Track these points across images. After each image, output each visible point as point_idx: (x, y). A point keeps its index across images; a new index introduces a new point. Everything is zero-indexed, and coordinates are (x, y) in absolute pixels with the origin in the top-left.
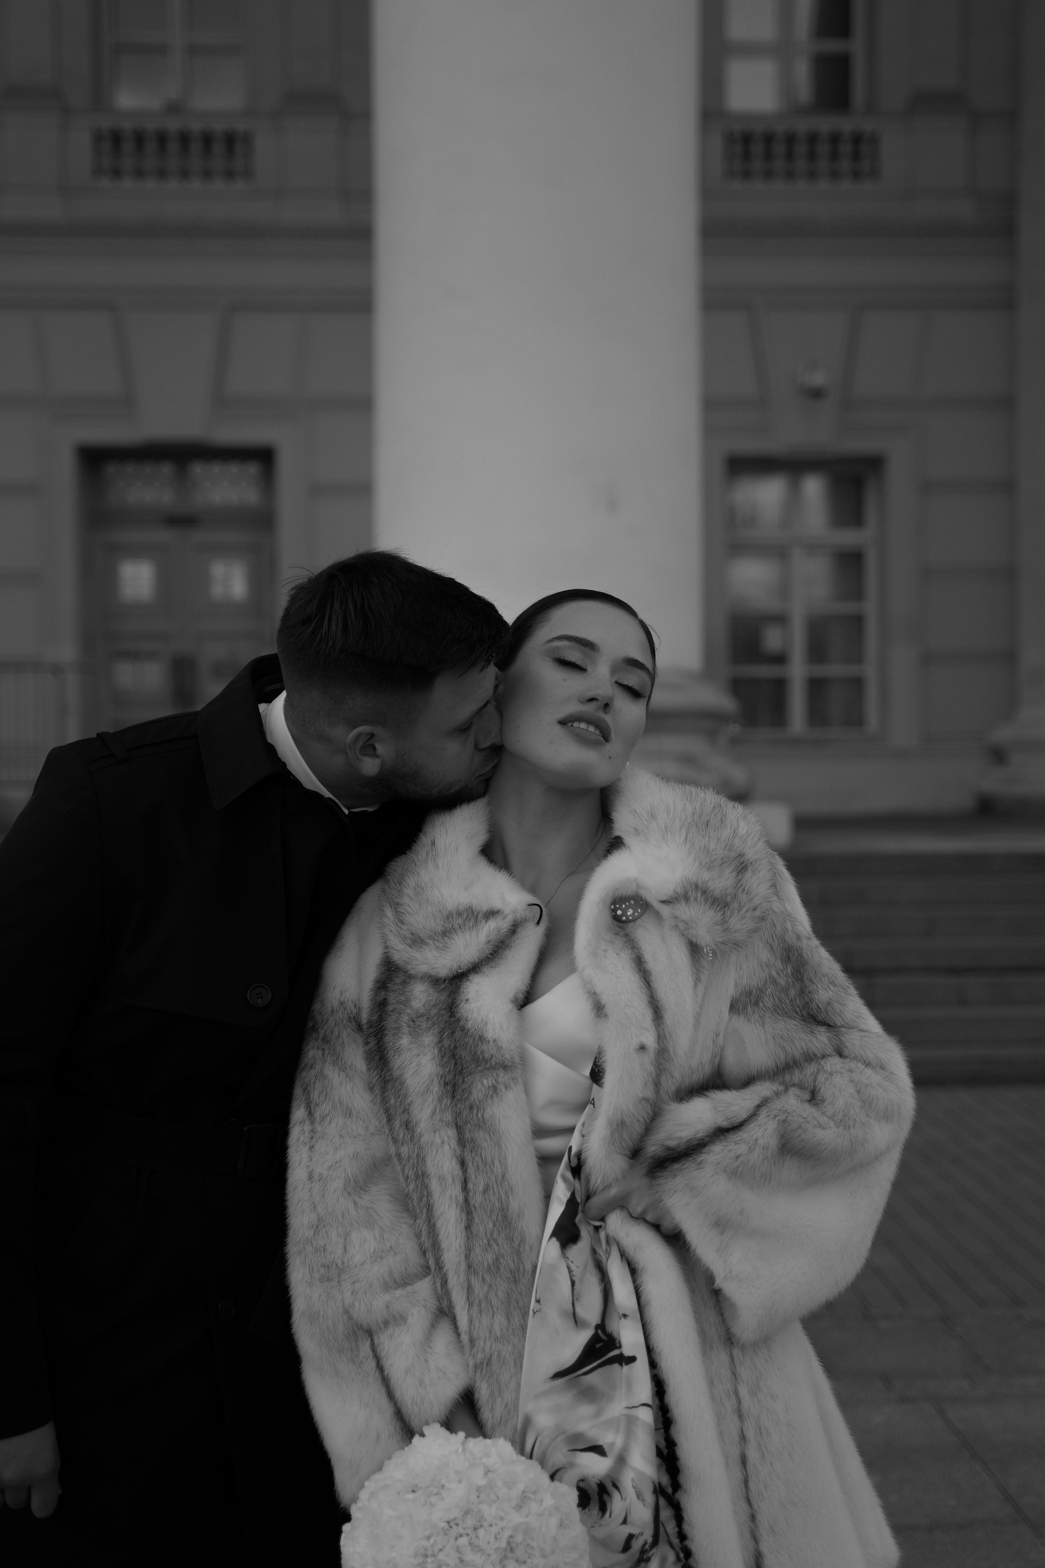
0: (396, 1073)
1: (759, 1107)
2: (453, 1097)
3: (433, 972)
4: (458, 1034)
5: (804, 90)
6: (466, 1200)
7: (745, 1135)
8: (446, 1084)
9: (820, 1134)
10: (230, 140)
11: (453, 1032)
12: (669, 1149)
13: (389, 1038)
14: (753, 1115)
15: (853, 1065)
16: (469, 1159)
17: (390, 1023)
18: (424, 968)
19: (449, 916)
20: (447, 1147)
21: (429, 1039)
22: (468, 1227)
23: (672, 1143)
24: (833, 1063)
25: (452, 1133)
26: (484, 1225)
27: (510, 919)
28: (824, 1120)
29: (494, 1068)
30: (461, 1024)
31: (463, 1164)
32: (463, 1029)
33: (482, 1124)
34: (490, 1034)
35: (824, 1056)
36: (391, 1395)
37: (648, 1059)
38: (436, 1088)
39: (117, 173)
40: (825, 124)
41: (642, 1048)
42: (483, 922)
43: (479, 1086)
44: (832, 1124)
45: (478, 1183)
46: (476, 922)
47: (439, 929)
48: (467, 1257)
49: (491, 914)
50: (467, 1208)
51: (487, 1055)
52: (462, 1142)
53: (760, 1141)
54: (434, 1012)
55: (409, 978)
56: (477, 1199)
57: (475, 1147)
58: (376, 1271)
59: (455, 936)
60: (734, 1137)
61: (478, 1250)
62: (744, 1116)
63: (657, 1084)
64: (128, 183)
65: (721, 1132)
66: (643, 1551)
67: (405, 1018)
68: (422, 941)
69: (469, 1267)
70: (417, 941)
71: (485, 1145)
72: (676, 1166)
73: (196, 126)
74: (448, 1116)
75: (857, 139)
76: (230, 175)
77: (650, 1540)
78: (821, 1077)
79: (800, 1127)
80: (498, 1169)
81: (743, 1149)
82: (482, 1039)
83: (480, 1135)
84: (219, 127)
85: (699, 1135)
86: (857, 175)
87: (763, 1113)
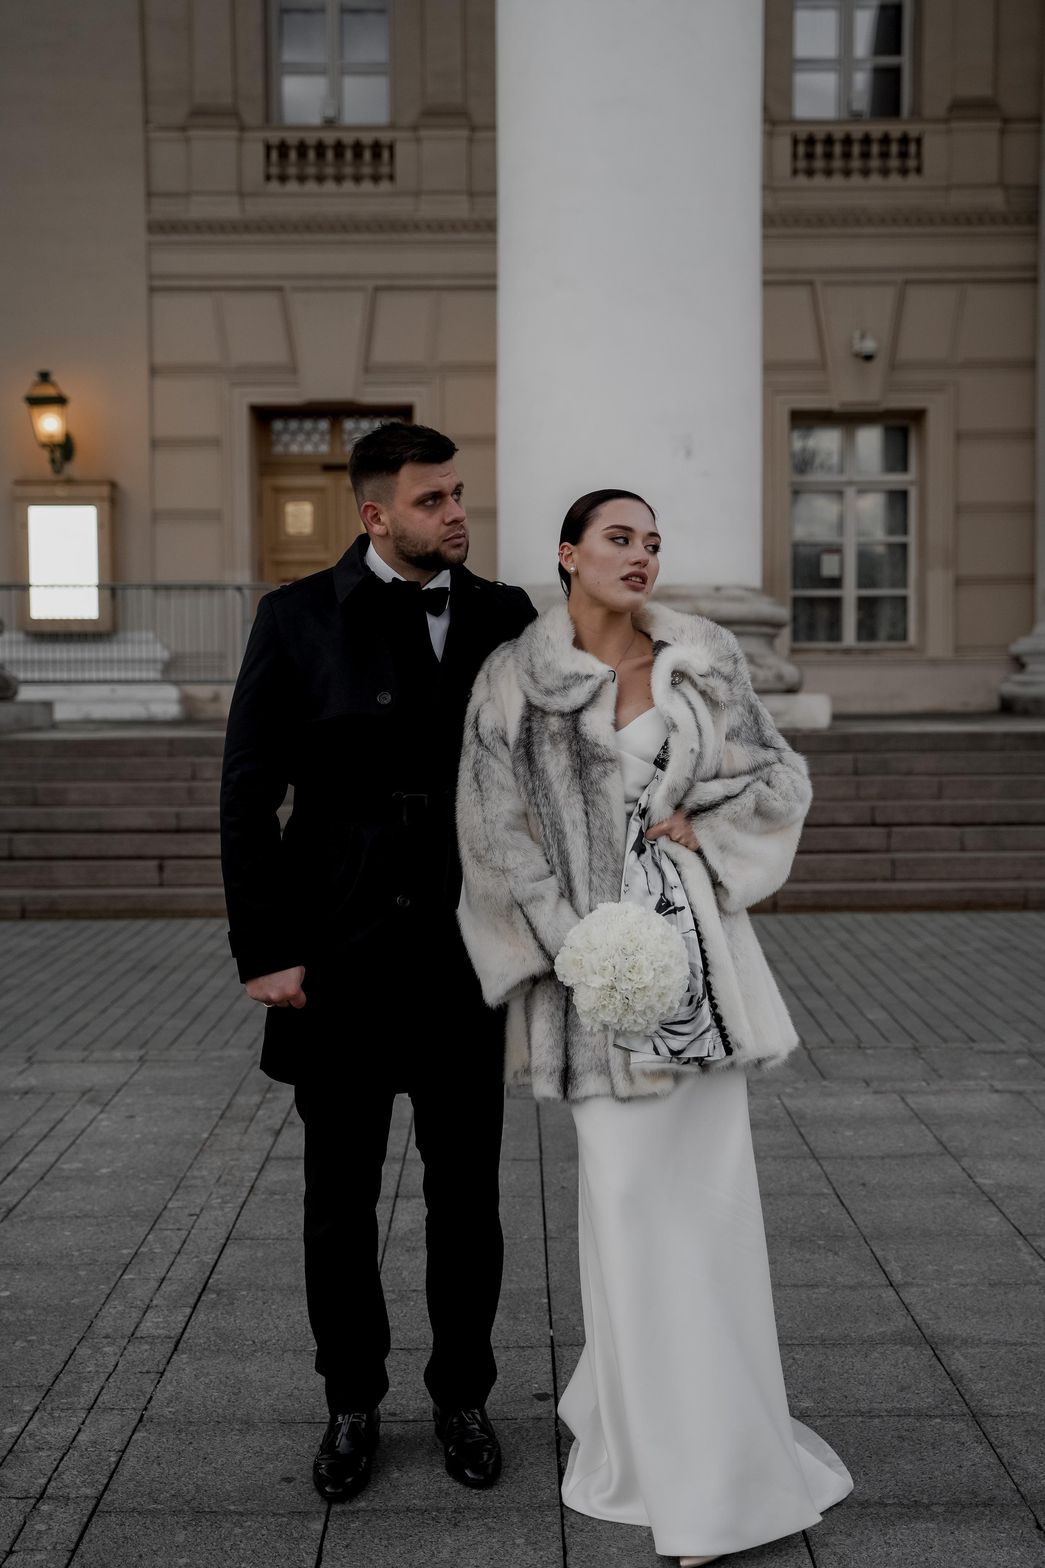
0: (540, 766)
1: (746, 787)
2: (580, 778)
3: (562, 709)
4: (581, 743)
5: (862, 101)
6: (589, 834)
7: (739, 801)
8: (575, 771)
9: (775, 803)
10: (377, 148)
11: (578, 742)
12: (699, 805)
13: (535, 748)
14: (744, 790)
15: (787, 769)
16: (590, 810)
17: (536, 739)
18: (556, 707)
19: (565, 678)
20: (577, 805)
21: (563, 746)
22: (590, 849)
23: (702, 803)
24: (778, 767)
25: (581, 797)
26: (599, 847)
27: (600, 678)
28: (777, 796)
29: (604, 761)
30: (584, 737)
31: (587, 814)
32: (585, 740)
33: (599, 792)
34: (601, 742)
35: (774, 763)
36: (536, 937)
37: (693, 757)
38: (570, 773)
39: (283, 179)
40: (877, 129)
41: (692, 750)
42: (585, 681)
43: (596, 771)
44: (781, 798)
45: (596, 823)
46: (581, 682)
47: (561, 685)
48: (590, 864)
49: (588, 677)
50: (590, 837)
51: (600, 754)
52: (586, 802)
53: (747, 805)
54: (564, 731)
55: (545, 713)
56: (595, 832)
57: (594, 804)
58: (526, 873)
59: (571, 690)
60: (734, 801)
61: (596, 860)
62: (738, 792)
63: (695, 771)
64: (292, 186)
65: (728, 798)
66: (698, 1002)
67: (546, 736)
68: (553, 693)
69: (591, 869)
70: (549, 692)
71: (600, 803)
72: (703, 814)
73: (348, 138)
74: (577, 788)
75: (904, 140)
76: (376, 178)
77: (701, 996)
78: (773, 774)
79: (765, 799)
80: (608, 816)
81: (738, 808)
82: (597, 745)
83: (598, 798)
84: (367, 138)
85: (717, 799)
86: (904, 172)
87: (748, 790)
